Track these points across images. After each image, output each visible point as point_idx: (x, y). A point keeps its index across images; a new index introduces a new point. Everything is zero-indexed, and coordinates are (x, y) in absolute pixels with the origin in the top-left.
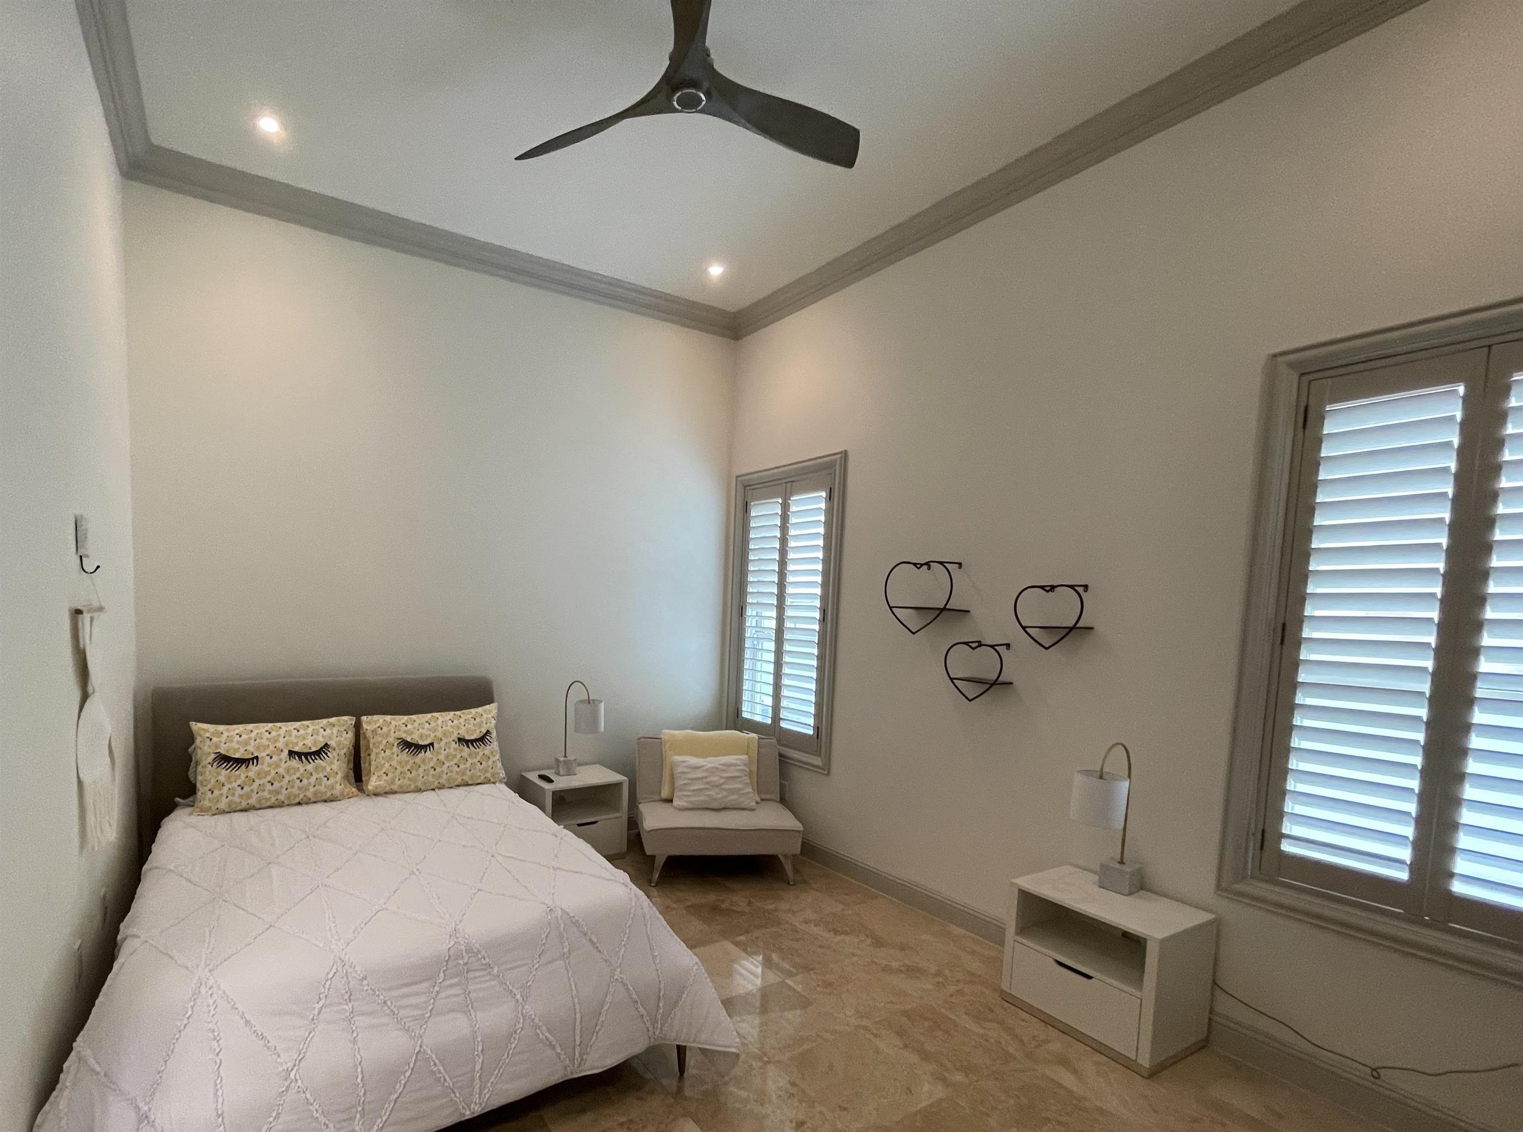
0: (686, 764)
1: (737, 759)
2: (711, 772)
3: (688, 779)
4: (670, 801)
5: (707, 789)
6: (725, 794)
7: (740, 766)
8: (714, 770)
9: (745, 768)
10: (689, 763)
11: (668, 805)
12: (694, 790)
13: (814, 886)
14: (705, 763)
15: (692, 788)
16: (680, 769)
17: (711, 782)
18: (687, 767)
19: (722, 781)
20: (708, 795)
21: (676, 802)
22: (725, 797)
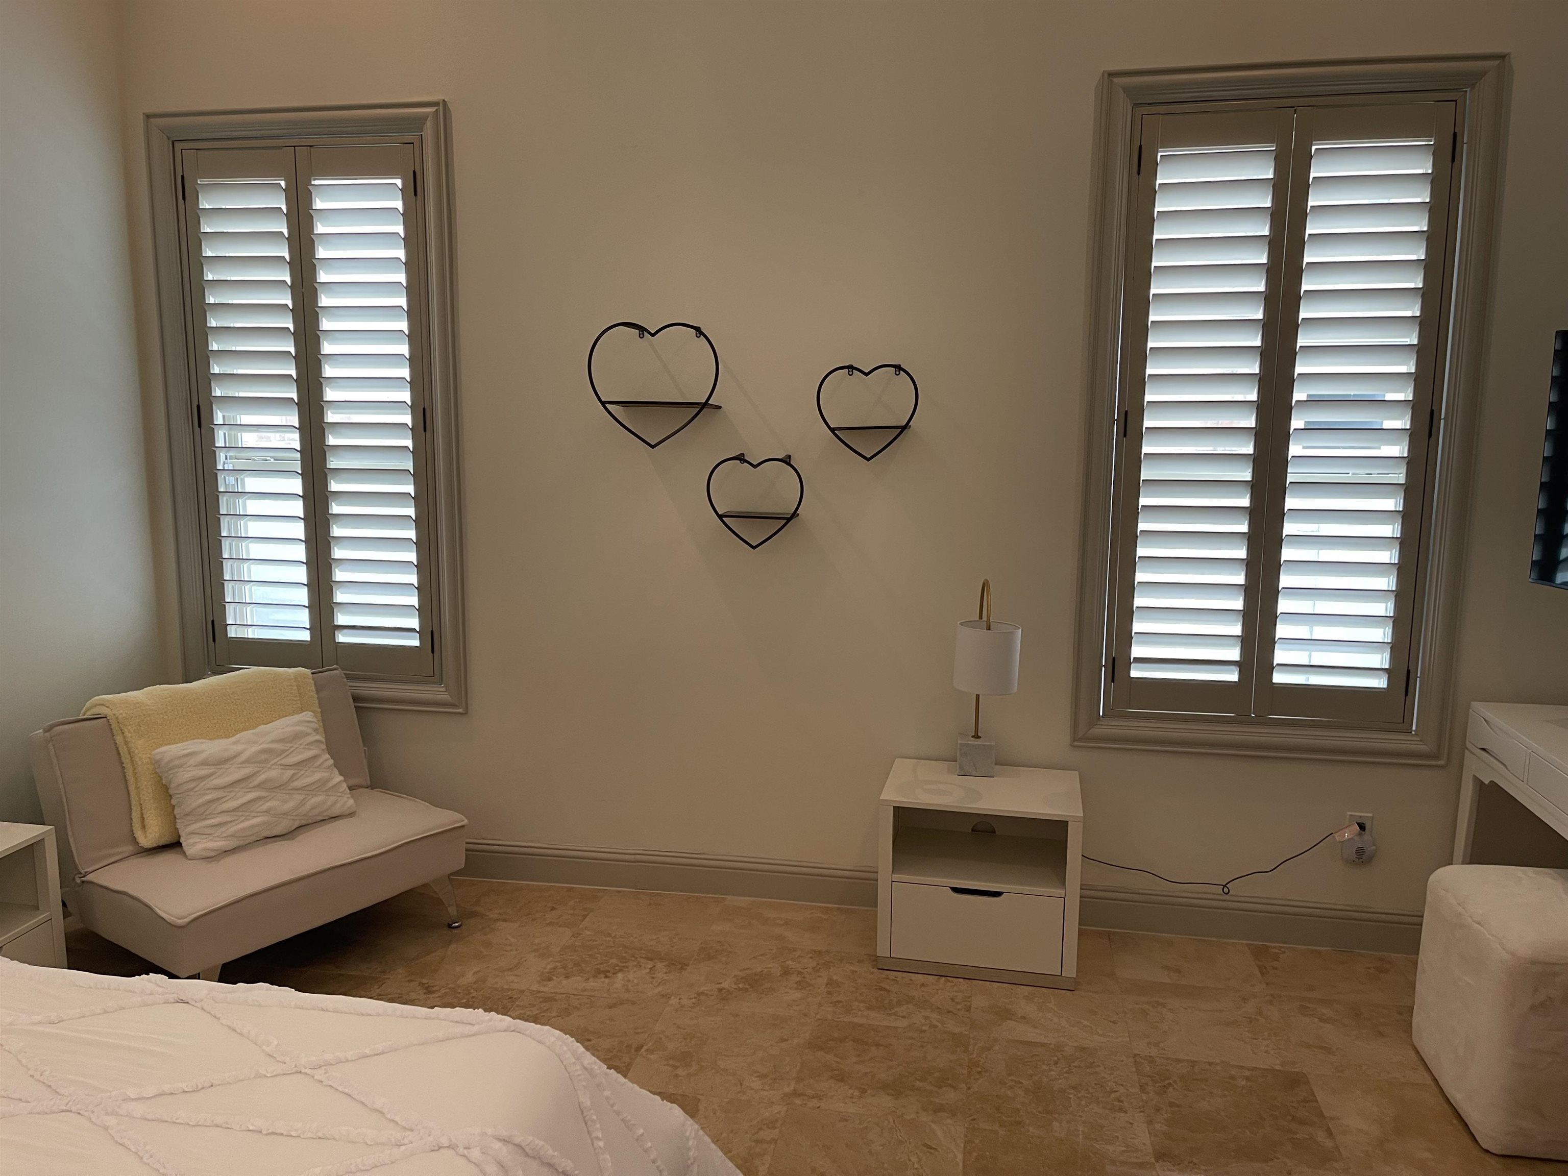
0: (199, 758)
1: (300, 723)
2: (260, 762)
3: (217, 788)
4: (174, 845)
5: (259, 798)
6: (299, 797)
7: (308, 734)
8: (263, 757)
9: (318, 737)
10: (204, 755)
11: (167, 859)
12: (235, 810)
13: (493, 915)
14: (239, 748)
15: (226, 806)
16: (185, 775)
17: (266, 781)
18: (204, 763)
19: (289, 773)
20: (267, 812)
21: (194, 845)
22: (302, 803)
